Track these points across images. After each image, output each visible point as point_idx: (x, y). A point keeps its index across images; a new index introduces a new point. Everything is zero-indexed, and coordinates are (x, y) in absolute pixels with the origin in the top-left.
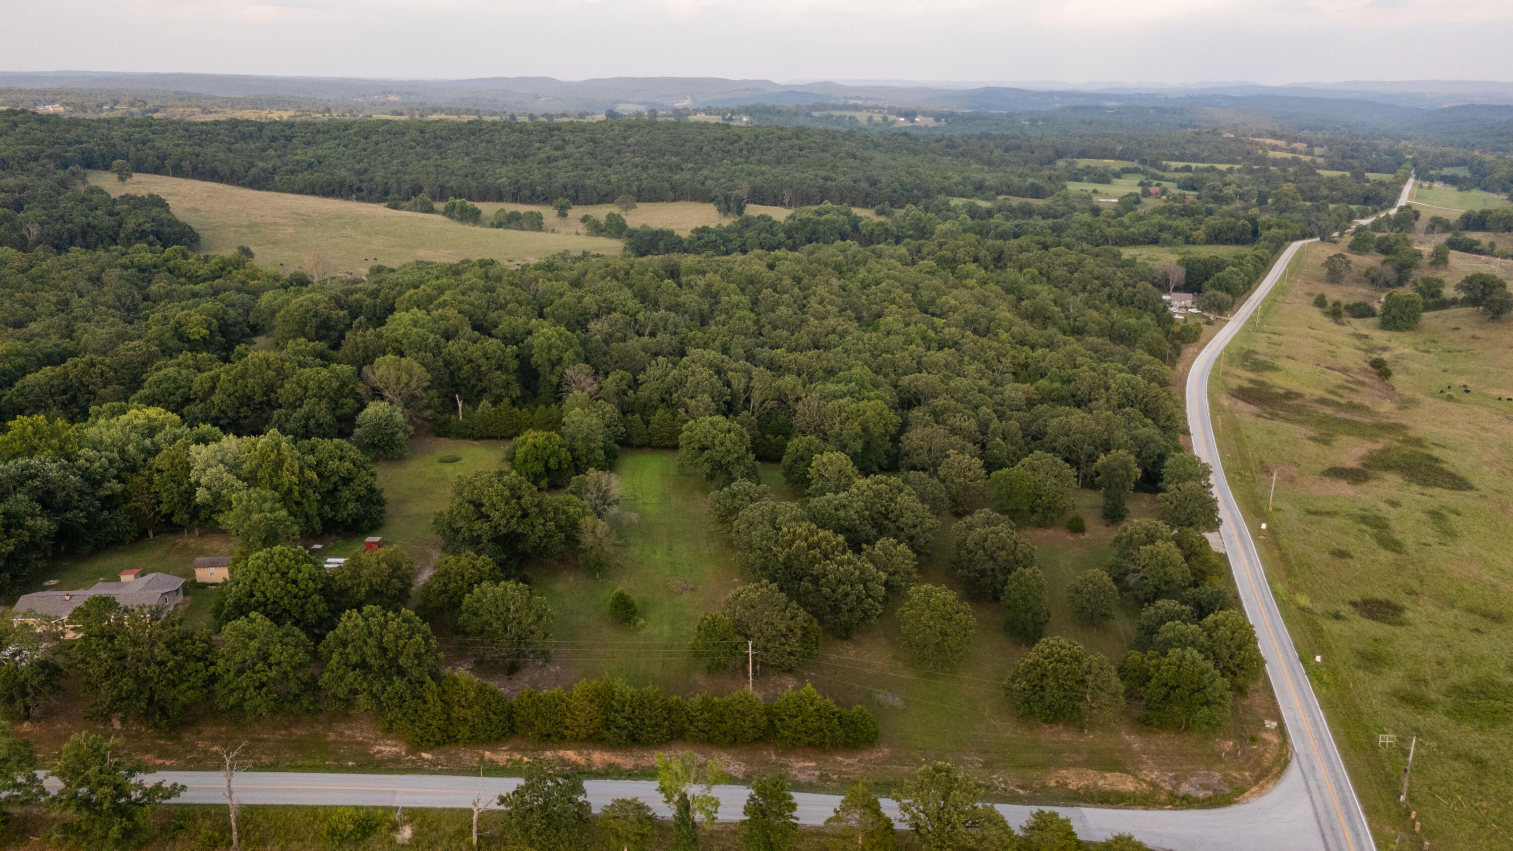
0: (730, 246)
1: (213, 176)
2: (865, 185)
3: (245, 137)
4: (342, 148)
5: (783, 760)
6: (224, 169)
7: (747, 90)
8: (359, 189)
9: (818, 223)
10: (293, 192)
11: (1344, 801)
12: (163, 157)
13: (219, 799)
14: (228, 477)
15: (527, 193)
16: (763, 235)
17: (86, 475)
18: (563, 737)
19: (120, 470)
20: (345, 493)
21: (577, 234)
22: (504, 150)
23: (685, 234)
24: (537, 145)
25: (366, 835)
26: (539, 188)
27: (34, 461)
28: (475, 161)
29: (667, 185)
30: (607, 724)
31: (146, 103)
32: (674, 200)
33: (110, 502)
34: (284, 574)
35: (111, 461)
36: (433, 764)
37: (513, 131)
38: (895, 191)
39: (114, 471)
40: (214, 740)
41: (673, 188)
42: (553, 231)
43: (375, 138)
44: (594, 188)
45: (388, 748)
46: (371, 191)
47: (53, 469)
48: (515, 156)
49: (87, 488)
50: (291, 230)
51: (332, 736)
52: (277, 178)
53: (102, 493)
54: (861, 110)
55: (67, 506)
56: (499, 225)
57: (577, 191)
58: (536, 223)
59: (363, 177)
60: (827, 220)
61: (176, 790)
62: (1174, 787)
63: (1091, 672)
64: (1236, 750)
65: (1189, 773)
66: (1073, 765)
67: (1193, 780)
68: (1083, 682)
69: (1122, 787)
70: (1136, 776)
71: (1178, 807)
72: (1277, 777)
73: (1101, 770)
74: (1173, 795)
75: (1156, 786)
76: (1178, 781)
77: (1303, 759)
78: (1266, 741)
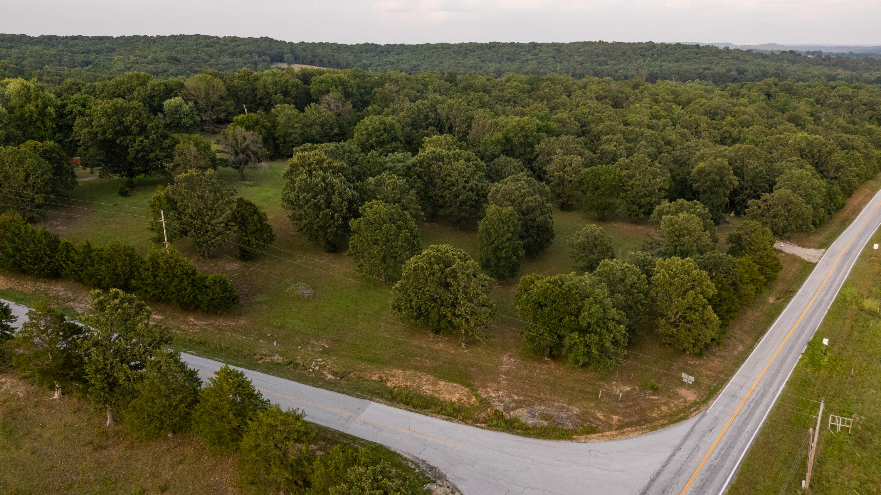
12: (315, 56)
62: (507, 409)
63: (455, 278)
64: (627, 395)
65: (542, 401)
66: (416, 368)
67: (538, 408)
68: (447, 286)
69: (445, 396)
70: (474, 391)
71: (490, 427)
72: (654, 428)
73: (441, 378)
74: (498, 415)
75: (485, 403)
76: (519, 405)
77: (707, 420)
78: (676, 395)
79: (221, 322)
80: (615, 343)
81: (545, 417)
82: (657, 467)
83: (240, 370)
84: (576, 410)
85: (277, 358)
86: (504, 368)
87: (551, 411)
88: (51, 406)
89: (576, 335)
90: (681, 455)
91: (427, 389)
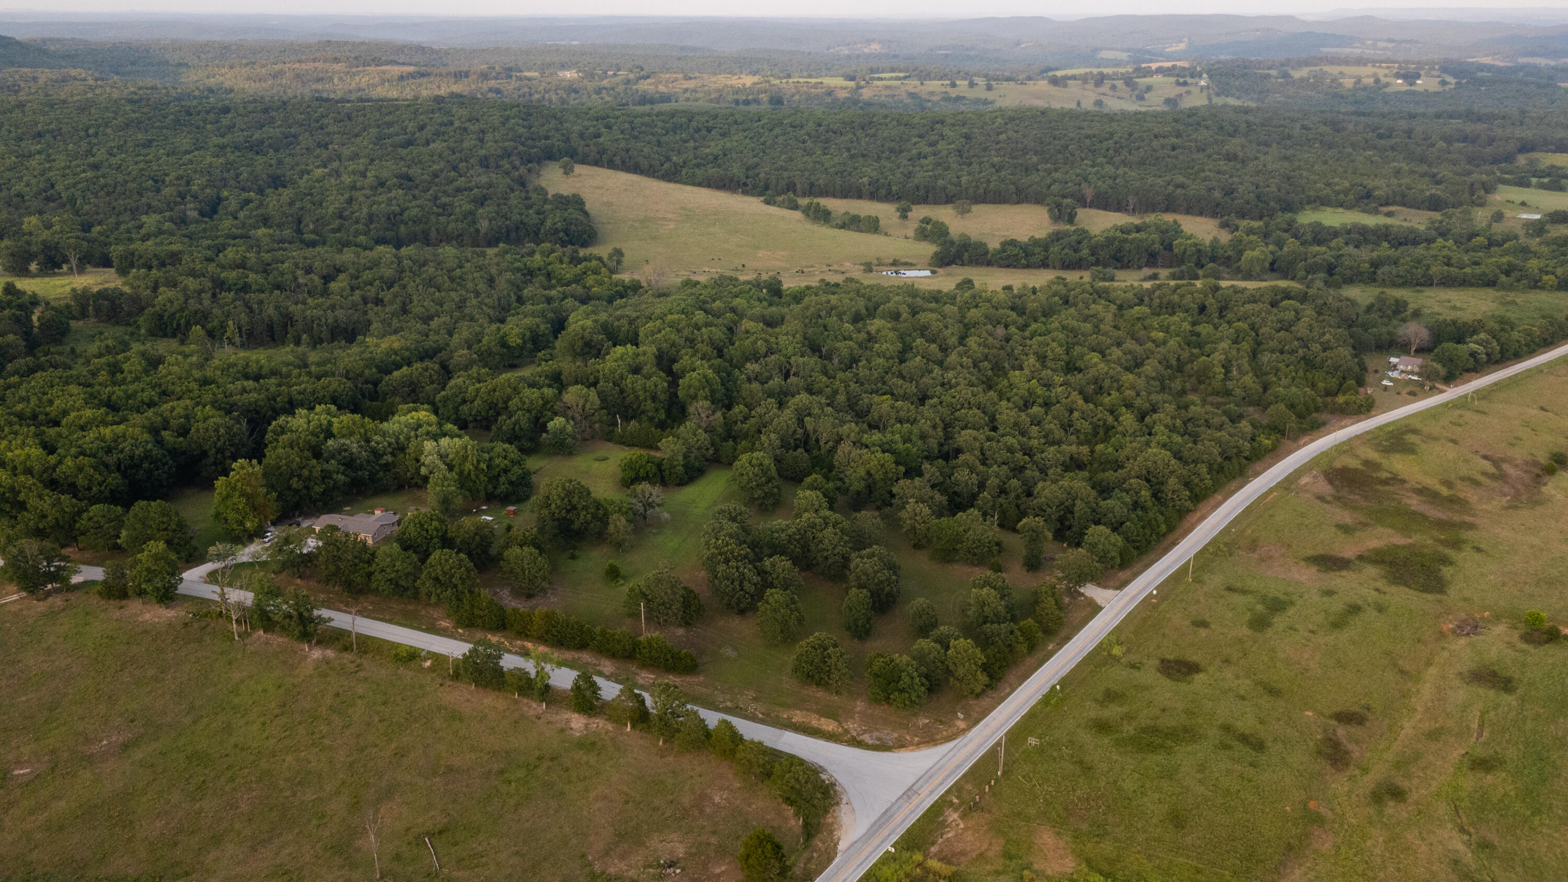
0: (1033, 260)
1: (636, 169)
2: (1217, 194)
3: (675, 129)
4: (747, 141)
5: (638, 671)
6: (644, 164)
7: (1257, 30)
8: (745, 184)
9: (1126, 240)
10: (694, 184)
11: (958, 767)
12: (602, 152)
13: (348, 627)
14: (438, 462)
15: (883, 192)
16: (1066, 251)
17: (374, 452)
18: (527, 636)
19: (394, 449)
20: (502, 479)
21: (906, 238)
22: (883, 146)
23: (994, 245)
24: (914, 140)
25: (410, 660)
26: (894, 188)
27: (348, 442)
28: (852, 157)
29: (1012, 188)
30: (547, 632)
31: (642, 69)
32: (1018, 203)
33: (387, 467)
34: (422, 526)
35: (390, 444)
36: (461, 635)
37: (899, 124)
38: (1248, 203)
39: (390, 450)
40: (372, 603)
41: (1019, 192)
42: (886, 234)
43: (777, 131)
44: (944, 189)
45: (445, 624)
46: (755, 187)
47: (355, 448)
48: (892, 151)
49: (372, 458)
50: (672, 226)
51: (423, 612)
52: (684, 172)
53: (383, 462)
54: (1365, 65)
55: (361, 468)
56: (843, 226)
57: (927, 192)
58: (873, 226)
59: (750, 173)
60: (1134, 240)
61: (330, 620)
62: (858, 735)
63: (830, 657)
64: (926, 725)
65: (877, 730)
66: (808, 710)
67: (876, 734)
68: (825, 662)
69: (825, 727)
70: (840, 723)
71: (849, 745)
72: (936, 745)
73: (824, 716)
74: (854, 738)
75: (847, 731)
76: (865, 732)
77: (965, 741)
78: (954, 725)
79: (688, 679)
80: (919, 697)
81: (878, 739)
82: (928, 767)
83: (695, 708)
84: (896, 735)
85: (729, 704)
86: (858, 709)
87: (881, 735)
88: (628, 735)
89: (896, 693)
90: (946, 759)
91: (814, 723)
